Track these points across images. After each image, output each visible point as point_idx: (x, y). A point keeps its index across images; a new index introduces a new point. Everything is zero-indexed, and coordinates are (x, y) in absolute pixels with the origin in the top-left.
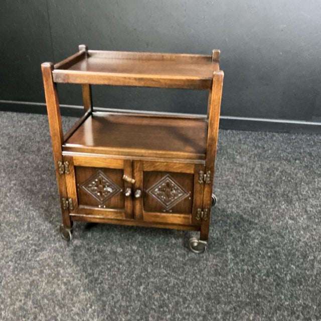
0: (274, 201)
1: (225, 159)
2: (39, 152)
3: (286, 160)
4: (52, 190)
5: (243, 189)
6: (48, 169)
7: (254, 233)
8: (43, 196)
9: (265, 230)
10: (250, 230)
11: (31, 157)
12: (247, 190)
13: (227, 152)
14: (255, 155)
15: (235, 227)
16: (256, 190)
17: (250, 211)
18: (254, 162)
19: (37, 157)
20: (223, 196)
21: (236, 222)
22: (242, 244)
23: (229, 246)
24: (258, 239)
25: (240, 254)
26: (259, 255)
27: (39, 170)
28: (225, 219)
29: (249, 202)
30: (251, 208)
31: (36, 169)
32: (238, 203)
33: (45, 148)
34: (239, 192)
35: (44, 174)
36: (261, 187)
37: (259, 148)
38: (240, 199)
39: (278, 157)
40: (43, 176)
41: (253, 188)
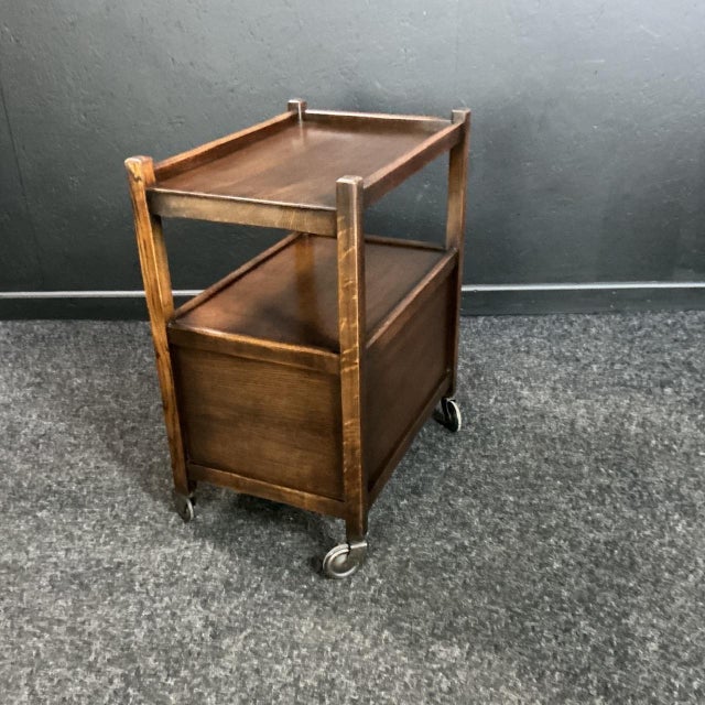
0: (654, 516)
1: (496, 400)
2: (13, 437)
3: (639, 388)
4: (74, 556)
5: (569, 488)
6: (49, 490)
7: (637, 622)
8: (52, 580)
9: (661, 607)
10: (626, 615)
12: (580, 488)
13: (494, 380)
14: (565, 383)
15: (587, 610)
16: (600, 487)
17: (608, 555)
18: (568, 402)
19: (11, 454)
20: (527, 515)
21: (586, 594)
22: (620, 663)
23: (590, 676)
24: (652, 639)
25: (626, 698)
26: (671, 692)
27: (24, 498)
28: (552, 587)
29: (596, 525)
30: (606, 543)
31: (17, 494)
32: (569, 532)
33: (27, 423)
34: (561, 499)
35: (42, 508)
36: (609, 475)
37: (567, 360)
38: (570, 521)
39: (619, 384)
40: (39, 514)
41: (592, 482)
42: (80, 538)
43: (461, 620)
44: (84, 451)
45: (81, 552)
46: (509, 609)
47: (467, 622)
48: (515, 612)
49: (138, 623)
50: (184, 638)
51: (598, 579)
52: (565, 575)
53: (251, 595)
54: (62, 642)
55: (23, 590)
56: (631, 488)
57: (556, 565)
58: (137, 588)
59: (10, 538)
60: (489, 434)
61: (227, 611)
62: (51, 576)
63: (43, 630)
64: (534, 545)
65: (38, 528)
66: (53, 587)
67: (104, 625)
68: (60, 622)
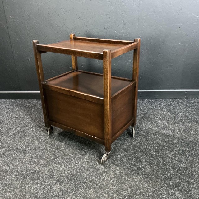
1: (150, 123)
2: (8, 132)
3: (194, 121)
4: (23, 168)
5: (172, 151)
6: (17, 149)
7: (194, 193)
10: (190, 191)
11: (3, 138)
12: (176, 151)
13: (150, 118)
14: (171, 119)
15: (178, 189)
16: (182, 151)
17: (185, 172)
18: (172, 124)
19: (7, 137)
20: (160, 159)
21: (178, 184)
27: (10, 150)
28: (167, 181)
29: (181, 162)
30: (184, 168)
31: (8, 149)
32: (173, 164)
33: (13, 129)
34: (170, 154)
35: (15, 153)
36: (185, 147)
37: (172, 112)
38: (173, 161)
39: (188, 119)
40: (14, 155)
41: (180, 149)
42: (25, 163)
43: (139, 191)
44: (28, 137)
45: (25, 167)
46: (154, 188)
47: (140, 192)
48: (156, 189)
49: (40, 189)
50: (54, 194)
51: (182, 179)
52: (171, 178)
53: (74, 182)
54: (17, 195)
55: (7, 178)
56: (192, 151)
57: (168, 175)
58: (41, 178)
59: (5, 162)
60: (148, 134)
61: (67, 186)
62: (16, 174)
63: (12, 190)
64: (162, 168)
65: (13, 159)
66: (16, 178)
67: (30, 190)
68: (17, 188)
